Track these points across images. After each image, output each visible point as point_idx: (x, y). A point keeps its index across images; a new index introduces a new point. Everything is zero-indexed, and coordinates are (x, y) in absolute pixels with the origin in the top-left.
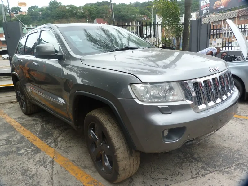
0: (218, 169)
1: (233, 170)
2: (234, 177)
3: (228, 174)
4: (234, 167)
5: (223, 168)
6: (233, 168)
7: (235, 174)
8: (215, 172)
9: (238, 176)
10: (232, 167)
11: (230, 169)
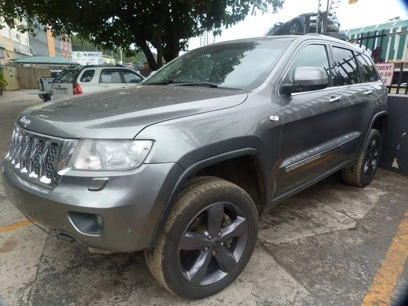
0: (37, 282)
1: (22, 297)
2: (10, 293)
3: (21, 288)
4: (26, 302)
5: (35, 288)
6: (25, 299)
7: (13, 296)
8: (34, 277)
9: (6, 297)
10: (28, 300)
11: (25, 294)
